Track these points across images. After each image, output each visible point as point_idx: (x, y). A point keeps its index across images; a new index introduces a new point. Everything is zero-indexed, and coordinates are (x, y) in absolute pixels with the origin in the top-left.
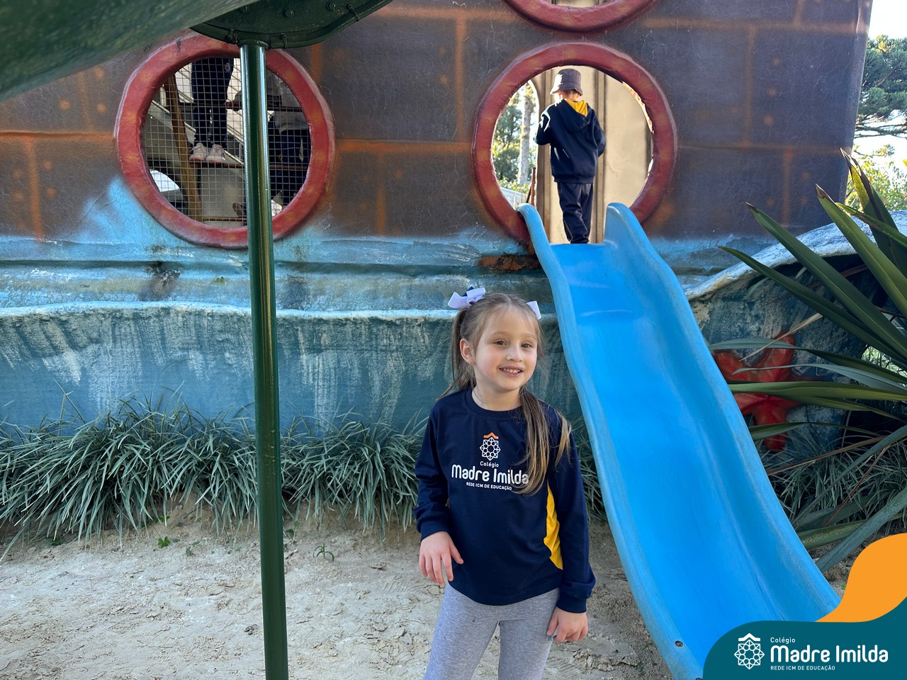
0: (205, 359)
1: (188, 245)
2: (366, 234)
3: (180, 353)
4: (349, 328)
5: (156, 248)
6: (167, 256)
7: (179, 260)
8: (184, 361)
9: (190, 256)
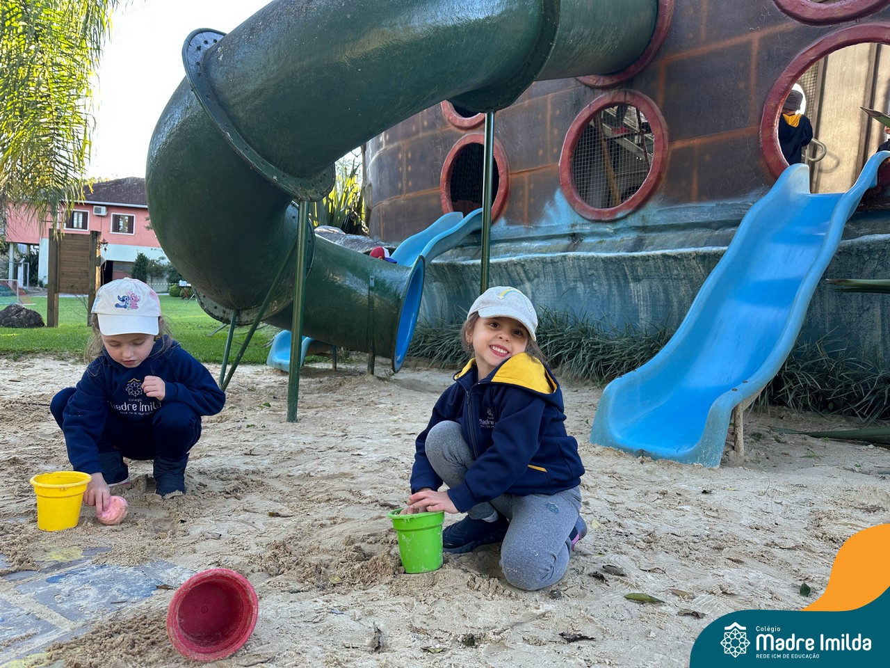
0: (585, 288)
1: (588, 222)
2: (685, 202)
3: (573, 284)
4: (651, 263)
5: (573, 226)
6: (577, 230)
7: (583, 231)
8: (575, 288)
9: (588, 228)
